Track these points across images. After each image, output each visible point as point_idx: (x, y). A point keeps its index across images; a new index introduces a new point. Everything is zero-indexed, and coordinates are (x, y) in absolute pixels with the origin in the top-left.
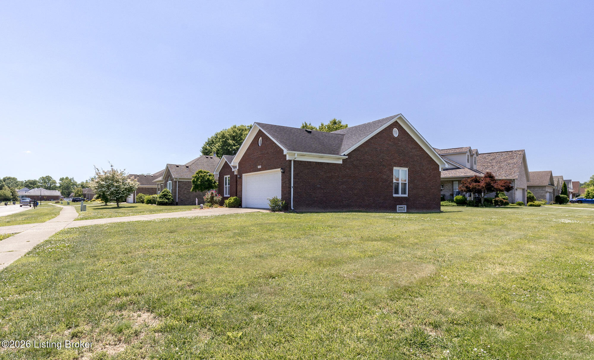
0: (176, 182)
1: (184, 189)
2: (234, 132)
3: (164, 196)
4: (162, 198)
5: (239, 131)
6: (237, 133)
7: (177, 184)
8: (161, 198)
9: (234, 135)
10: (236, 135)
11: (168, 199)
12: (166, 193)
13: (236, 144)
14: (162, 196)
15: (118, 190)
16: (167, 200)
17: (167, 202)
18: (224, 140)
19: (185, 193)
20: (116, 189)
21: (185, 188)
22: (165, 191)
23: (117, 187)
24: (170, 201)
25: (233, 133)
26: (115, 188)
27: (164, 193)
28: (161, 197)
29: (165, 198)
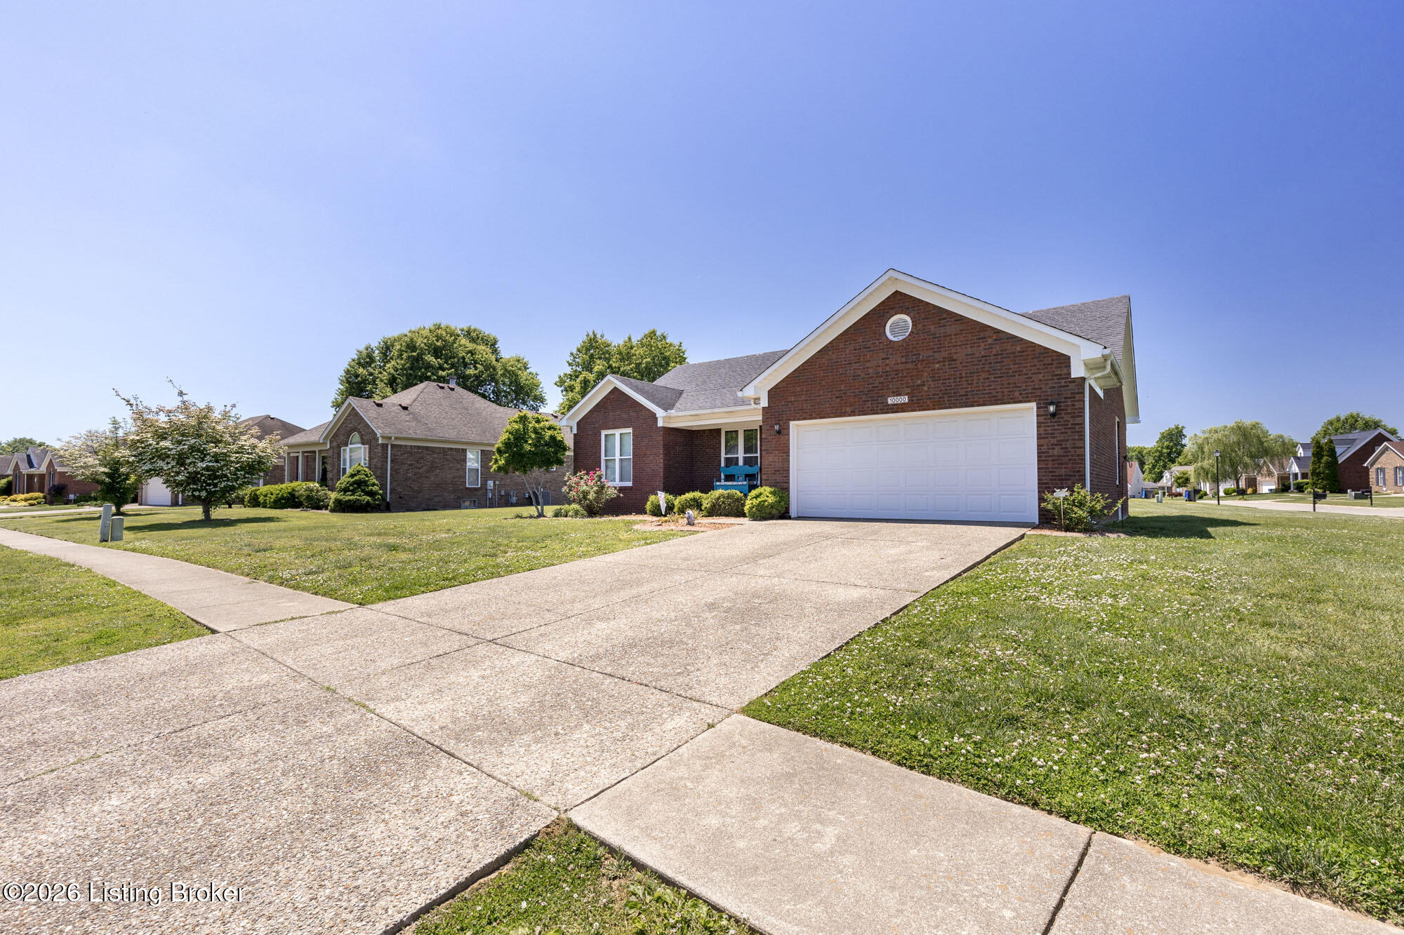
0: (384, 446)
1: (406, 467)
2: (439, 338)
3: (359, 487)
4: (353, 492)
5: (451, 336)
6: (445, 341)
7: (389, 452)
8: (349, 491)
9: (438, 344)
10: (444, 346)
11: (371, 494)
12: (363, 476)
13: (446, 365)
14: (351, 485)
15: (221, 468)
16: (368, 498)
17: (368, 502)
18: (415, 354)
19: (410, 478)
20: (215, 464)
21: (411, 465)
22: (359, 471)
23: (216, 458)
24: (376, 500)
25: (437, 341)
26: (210, 461)
27: (357, 478)
28: (348, 487)
29: (363, 491)
